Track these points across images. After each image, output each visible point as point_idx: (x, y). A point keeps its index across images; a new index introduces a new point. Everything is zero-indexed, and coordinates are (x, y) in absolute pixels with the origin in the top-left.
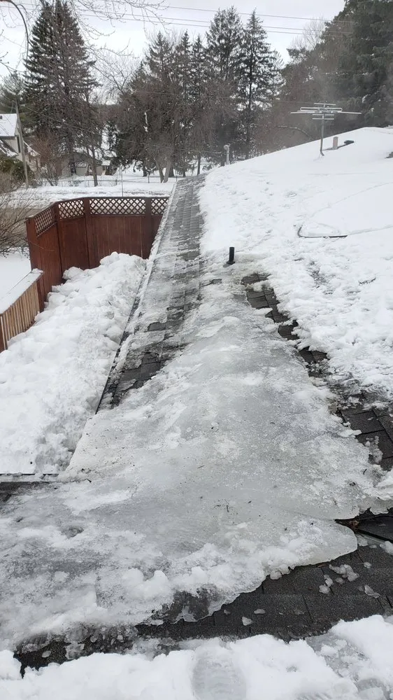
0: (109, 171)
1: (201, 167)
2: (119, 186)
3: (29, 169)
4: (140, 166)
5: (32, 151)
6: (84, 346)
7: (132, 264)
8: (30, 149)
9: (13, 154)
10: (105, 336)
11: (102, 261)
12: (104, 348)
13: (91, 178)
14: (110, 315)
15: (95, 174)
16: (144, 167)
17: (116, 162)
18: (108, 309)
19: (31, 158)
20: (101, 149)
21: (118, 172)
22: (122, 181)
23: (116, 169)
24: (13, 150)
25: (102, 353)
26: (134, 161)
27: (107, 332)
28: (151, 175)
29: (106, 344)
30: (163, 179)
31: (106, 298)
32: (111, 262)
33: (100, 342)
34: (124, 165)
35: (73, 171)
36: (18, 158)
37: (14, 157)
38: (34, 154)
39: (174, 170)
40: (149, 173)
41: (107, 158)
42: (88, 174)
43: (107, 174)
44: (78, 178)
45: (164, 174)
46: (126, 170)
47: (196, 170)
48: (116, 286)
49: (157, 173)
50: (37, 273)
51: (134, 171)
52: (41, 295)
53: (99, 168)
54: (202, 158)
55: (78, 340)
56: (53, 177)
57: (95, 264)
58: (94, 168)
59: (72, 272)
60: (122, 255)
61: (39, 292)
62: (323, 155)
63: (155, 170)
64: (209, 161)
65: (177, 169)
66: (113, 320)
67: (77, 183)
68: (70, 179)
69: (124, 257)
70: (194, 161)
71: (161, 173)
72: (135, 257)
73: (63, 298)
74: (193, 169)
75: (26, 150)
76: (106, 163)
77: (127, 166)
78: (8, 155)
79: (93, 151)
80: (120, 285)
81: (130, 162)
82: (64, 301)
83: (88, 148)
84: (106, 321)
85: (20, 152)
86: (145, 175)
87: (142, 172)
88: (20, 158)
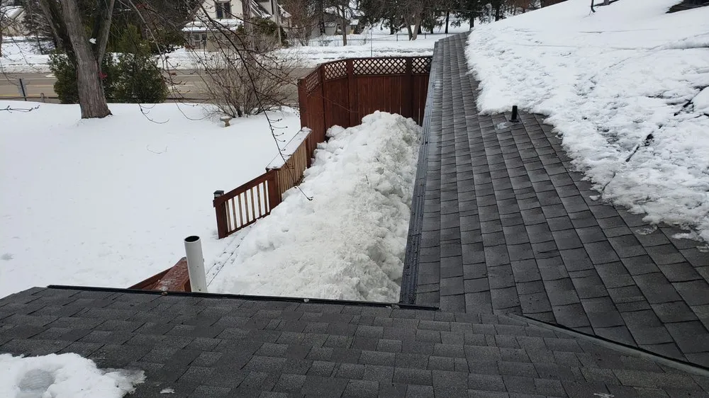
0: (357, 30)
1: (450, 23)
2: (368, 45)
3: (282, 30)
4: (387, 24)
5: (284, 13)
6: (358, 199)
7: (394, 122)
8: (282, 10)
9: (267, 16)
10: (377, 190)
11: (364, 119)
12: (376, 201)
13: (340, 37)
14: (380, 171)
15: (344, 34)
16: (392, 25)
17: (364, 21)
18: (378, 165)
19: (283, 19)
20: (349, 8)
21: (365, 30)
22: (371, 40)
23: (363, 28)
24: (267, 13)
25: (374, 207)
26: (382, 20)
27: (378, 187)
28: (399, 32)
29: (377, 198)
30: (412, 36)
31: (374, 155)
32: (373, 120)
33: (371, 196)
34: (372, 23)
35: (323, 31)
36: (272, 19)
37: (268, 18)
38: (287, 15)
39: (422, 27)
40: (397, 30)
41: (356, 18)
42: (337, 33)
43: (355, 33)
44: (328, 38)
45: (413, 31)
46: (374, 28)
47: (444, 26)
48: (381, 144)
49: (405, 30)
50: (307, 131)
51: (381, 29)
52: (308, 152)
53: (348, 28)
54: (451, 15)
55: (353, 194)
56: (305, 37)
57: (357, 122)
58: (343, 28)
59: (335, 130)
60: (384, 114)
61: (307, 149)
62: (594, 11)
63: (403, 27)
64: (458, 17)
65: (425, 26)
66: (383, 176)
67: (327, 42)
68: (320, 38)
69: (385, 115)
70: (442, 18)
71: (410, 30)
72: (396, 116)
73: (329, 154)
74: (441, 24)
75: (279, 12)
76: (355, 22)
77: (375, 24)
78: (263, 17)
79: (343, 11)
80: (385, 143)
81: (377, 21)
82: (330, 158)
83: (338, 8)
84: (377, 177)
85: (273, 13)
86: (392, 33)
87: (389, 30)
88: (274, 19)
